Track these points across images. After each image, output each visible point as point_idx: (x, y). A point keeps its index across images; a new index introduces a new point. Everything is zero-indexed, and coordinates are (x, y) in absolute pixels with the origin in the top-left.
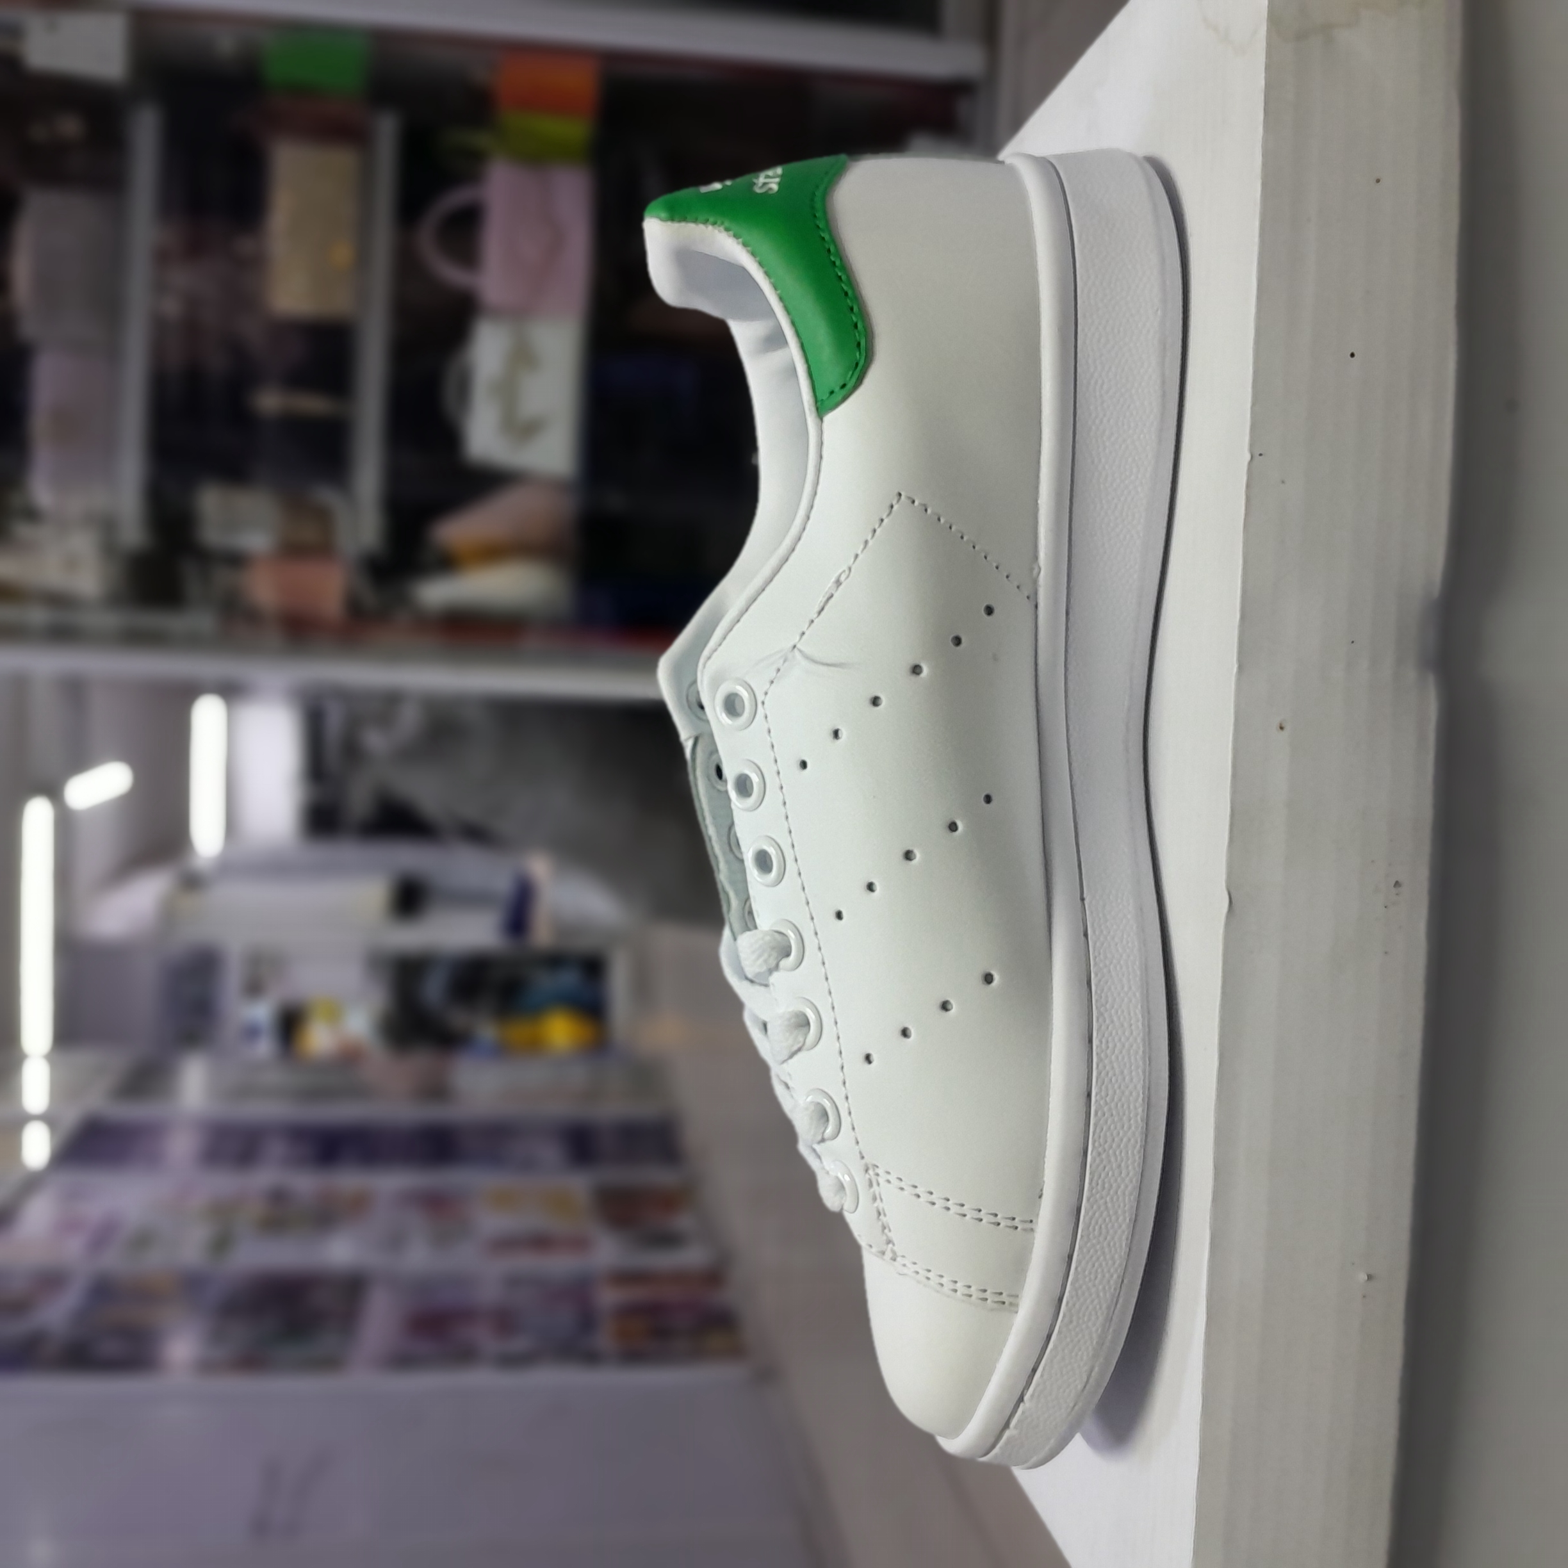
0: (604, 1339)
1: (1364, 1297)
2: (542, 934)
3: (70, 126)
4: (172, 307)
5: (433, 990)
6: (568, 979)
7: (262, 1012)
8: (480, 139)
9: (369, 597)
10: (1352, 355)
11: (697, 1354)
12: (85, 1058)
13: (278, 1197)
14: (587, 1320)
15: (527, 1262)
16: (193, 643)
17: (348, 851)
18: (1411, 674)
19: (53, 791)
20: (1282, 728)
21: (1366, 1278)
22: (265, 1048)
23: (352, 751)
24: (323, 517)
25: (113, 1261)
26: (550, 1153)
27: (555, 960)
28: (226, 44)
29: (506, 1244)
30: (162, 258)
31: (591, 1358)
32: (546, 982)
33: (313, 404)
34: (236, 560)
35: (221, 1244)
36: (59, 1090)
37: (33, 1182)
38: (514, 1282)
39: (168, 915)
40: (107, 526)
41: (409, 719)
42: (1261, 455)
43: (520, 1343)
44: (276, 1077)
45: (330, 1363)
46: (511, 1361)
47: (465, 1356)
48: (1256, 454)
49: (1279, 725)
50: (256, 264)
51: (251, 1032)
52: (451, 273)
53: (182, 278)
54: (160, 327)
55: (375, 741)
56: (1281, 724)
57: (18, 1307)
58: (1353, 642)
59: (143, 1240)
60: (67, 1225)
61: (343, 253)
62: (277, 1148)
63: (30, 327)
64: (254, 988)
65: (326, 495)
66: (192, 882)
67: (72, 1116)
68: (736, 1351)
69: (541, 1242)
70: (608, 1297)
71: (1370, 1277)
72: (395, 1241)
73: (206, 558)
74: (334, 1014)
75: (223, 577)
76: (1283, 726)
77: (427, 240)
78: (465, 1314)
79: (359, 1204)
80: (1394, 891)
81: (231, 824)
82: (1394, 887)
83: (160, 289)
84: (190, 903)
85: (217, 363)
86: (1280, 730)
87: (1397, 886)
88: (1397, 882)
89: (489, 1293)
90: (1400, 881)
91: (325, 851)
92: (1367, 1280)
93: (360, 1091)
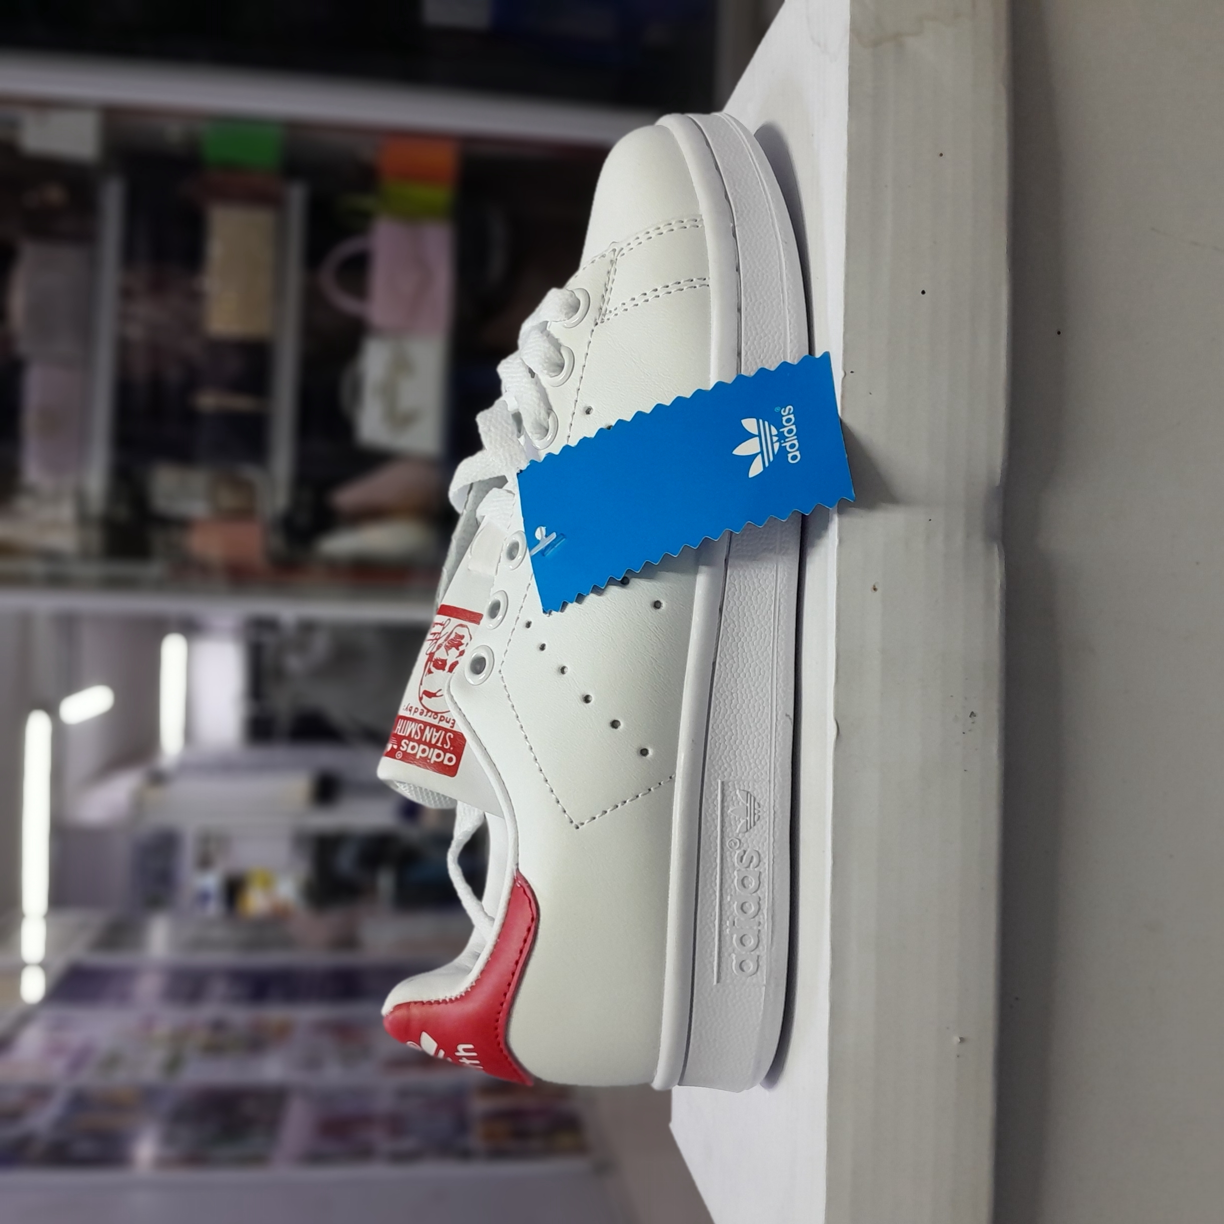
0: (475, 1140)
1: (958, 1056)
2: (431, 817)
3: (55, 194)
4: (136, 332)
5: (346, 861)
7: (211, 881)
8: (366, 202)
10: (923, 292)
11: (549, 1151)
12: (71, 917)
13: (218, 1026)
14: (462, 1125)
15: (415, 1078)
16: (159, 586)
17: (280, 753)
18: (980, 546)
19: (52, 710)
20: (875, 589)
21: (959, 1040)
22: (214, 908)
23: (280, 674)
24: (245, 487)
25: (88, 1078)
28: (174, 132)
29: (398, 1064)
30: (126, 294)
31: (466, 1155)
33: (241, 403)
34: (183, 524)
35: (174, 1064)
36: (53, 944)
37: (27, 1015)
38: (404, 1093)
39: (138, 804)
40: (80, 498)
41: (320, 645)
42: (852, 372)
43: (408, 1143)
44: (219, 933)
45: (258, 1160)
46: (400, 1158)
47: (364, 1153)
48: (848, 372)
49: (872, 587)
50: (196, 297)
51: (203, 897)
52: (347, 303)
53: (143, 309)
54: (123, 347)
55: (294, 663)
56: (874, 586)
57: (14, 1115)
58: (930, 520)
59: (112, 1061)
60: (55, 1049)
62: (219, 988)
63: (24, 346)
64: (205, 863)
65: (250, 472)
66: (158, 779)
67: (60, 963)
68: (580, 1149)
70: (480, 1106)
71: (962, 1040)
72: (313, 1063)
74: (268, 883)
76: (876, 587)
77: (327, 279)
78: (364, 1120)
79: (283, 1032)
80: (970, 720)
81: (189, 732)
82: (970, 716)
83: (124, 317)
84: (156, 795)
85: (173, 374)
86: (873, 591)
87: (972, 716)
88: (972, 713)
89: (384, 1103)
90: (974, 712)
91: (263, 754)
92: (960, 1042)
93: (287, 943)
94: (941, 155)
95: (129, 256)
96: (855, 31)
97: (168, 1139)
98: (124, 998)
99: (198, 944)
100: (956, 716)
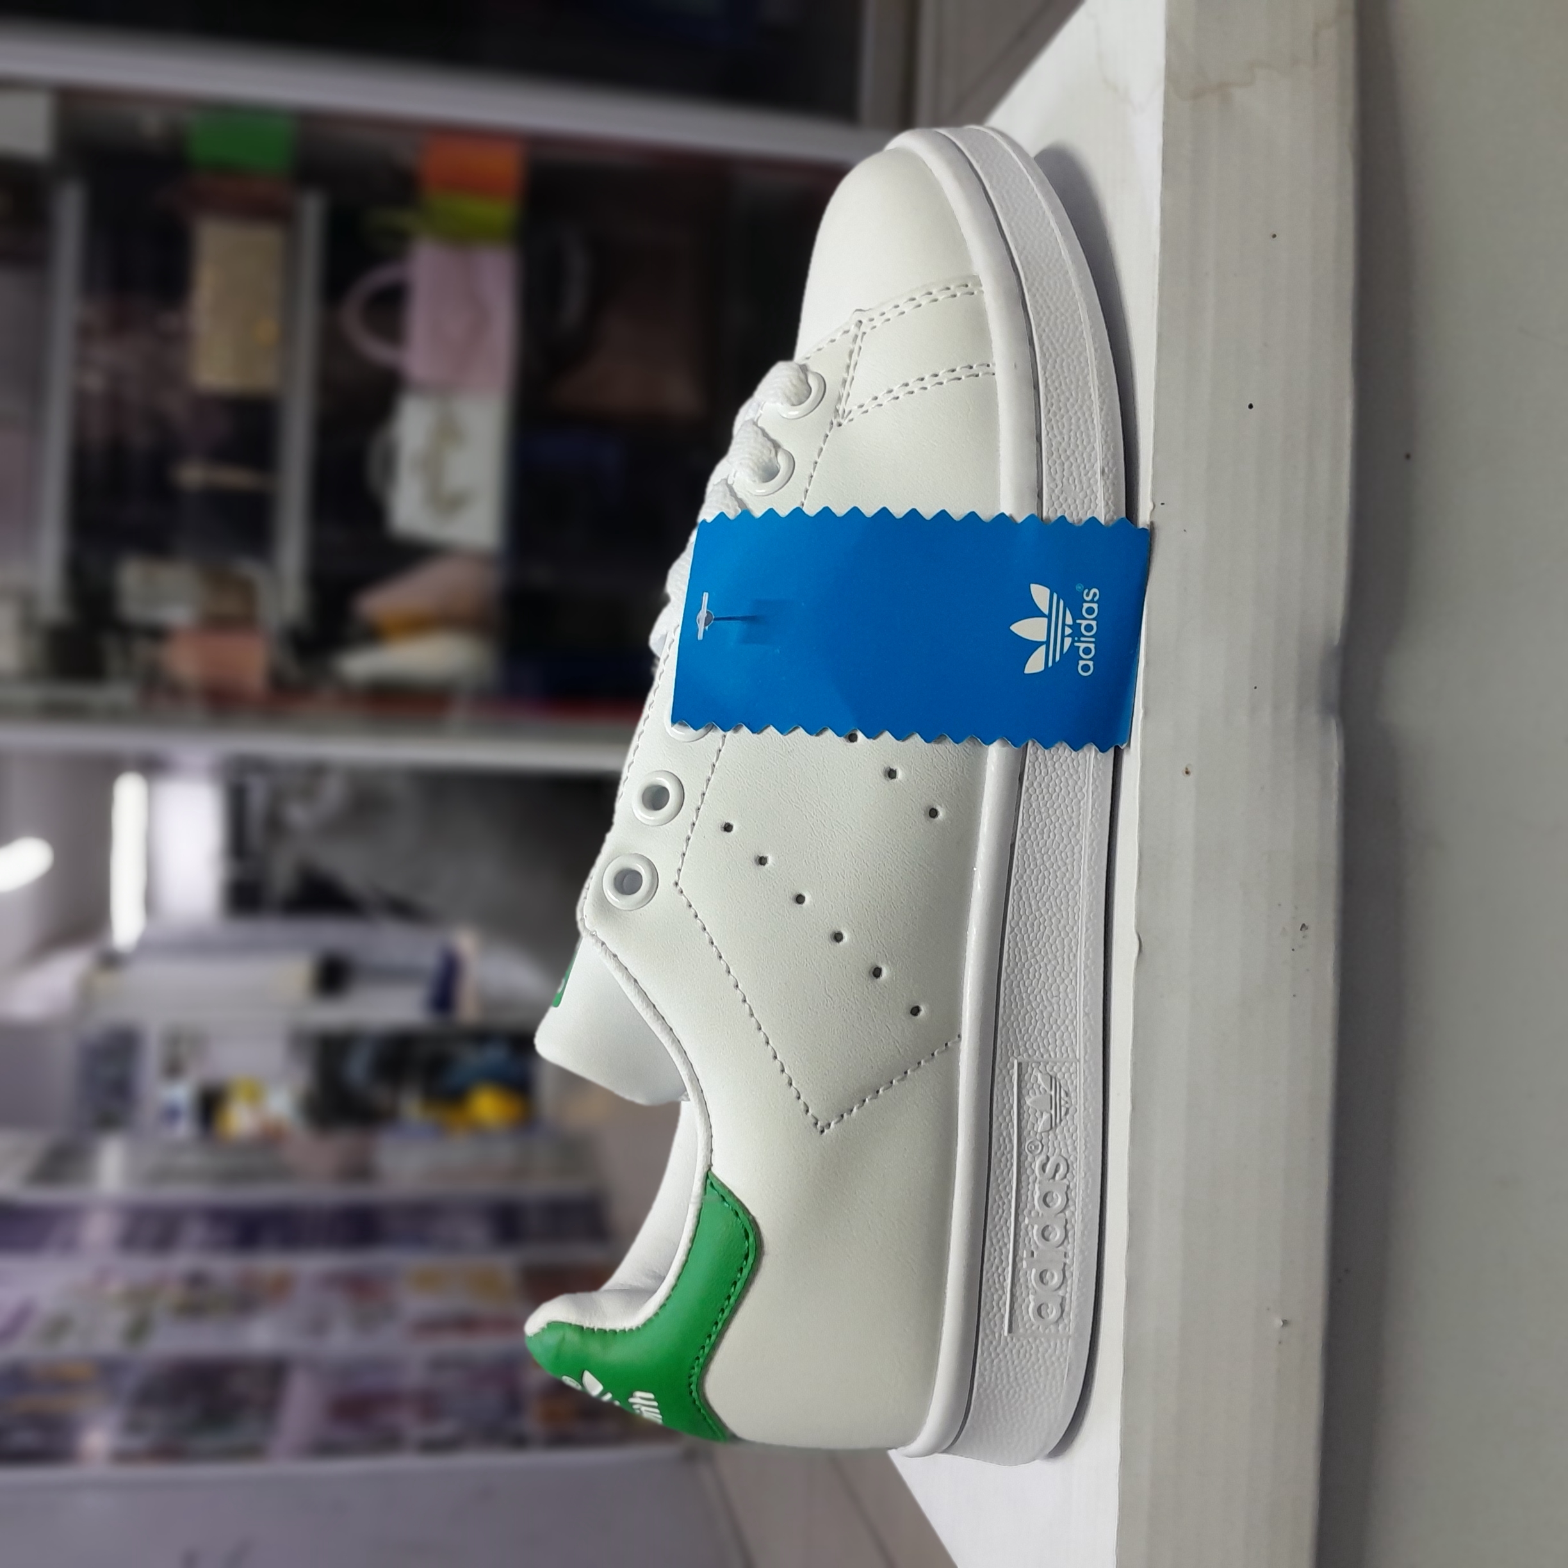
0: (531, 1422)
1: (1280, 1343)
2: (468, 1010)
4: (95, 382)
5: (357, 1069)
6: (495, 1055)
7: (181, 1093)
8: (404, 219)
9: (293, 670)
10: (1251, 406)
11: (627, 1437)
13: (196, 1280)
14: (514, 1403)
15: (452, 1344)
16: (115, 716)
17: (271, 929)
18: (1313, 719)
20: (1187, 773)
21: (1282, 1323)
22: (184, 1129)
23: (275, 825)
24: (246, 590)
25: (25, 1349)
26: (476, 1232)
27: (481, 1036)
28: (152, 124)
29: (431, 1326)
30: (85, 333)
31: (519, 1442)
32: (472, 1059)
33: (235, 478)
34: (157, 634)
35: (138, 1330)
38: (438, 1364)
39: (86, 994)
40: (26, 600)
41: (333, 792)
42: (1163, 504)
43: (445, 1428)
44: (192, 1159)
45: (252, 1451)
46: (431, 1446)
47: (390, 1442)
48: (1158, 505)
49: (1184, 770)
50: (179, 339)
51: (171, 1114)
52: (377, 350)
53: (105, 353)
54: (81, 400)
55: (298, 814)
56: (1187, 769)
58: (1255, 688)
59: (59, 1326)
61: (267, 329)
62: (195, 1231)
64: (173, 1070)
65: (248, 568)
66: (111, 961)
69: (466, 1324)
70: (536, 1377)
71: (1285, 1322)
72: (318, 1326)
73: (127, 631)
74: (255, 1095)
75: (142, 650)
76: (1189, 770)
77: (351, 318)
78: (387, 1399)
79: (281, 1287)
80: (1301, 934)
81: (150, 901)
82: (1301, 930)
83: (82, 362)
84: (107, 982)
85: (140, 438)
86: (1186, 775)
87: (1303, 929)
88: (1303, 925)
89: (414, 1377)
90: (1306, 924)
91: (247, 929)
92: (1283, 1326)
93: (283, 1173)
94: (1274, 236)
95: (89, 284)
96: (1172, 77)
97: (132, 1427)
98: (70, 1245)
99: (161, 1175)
100: (1284, 929)
